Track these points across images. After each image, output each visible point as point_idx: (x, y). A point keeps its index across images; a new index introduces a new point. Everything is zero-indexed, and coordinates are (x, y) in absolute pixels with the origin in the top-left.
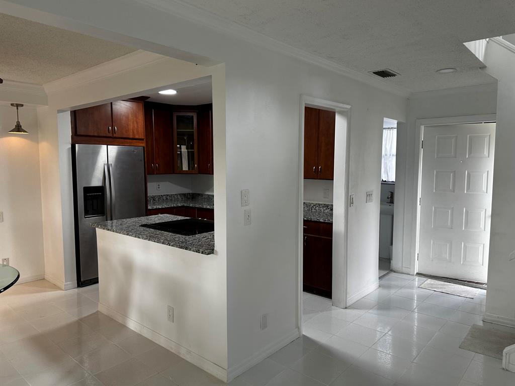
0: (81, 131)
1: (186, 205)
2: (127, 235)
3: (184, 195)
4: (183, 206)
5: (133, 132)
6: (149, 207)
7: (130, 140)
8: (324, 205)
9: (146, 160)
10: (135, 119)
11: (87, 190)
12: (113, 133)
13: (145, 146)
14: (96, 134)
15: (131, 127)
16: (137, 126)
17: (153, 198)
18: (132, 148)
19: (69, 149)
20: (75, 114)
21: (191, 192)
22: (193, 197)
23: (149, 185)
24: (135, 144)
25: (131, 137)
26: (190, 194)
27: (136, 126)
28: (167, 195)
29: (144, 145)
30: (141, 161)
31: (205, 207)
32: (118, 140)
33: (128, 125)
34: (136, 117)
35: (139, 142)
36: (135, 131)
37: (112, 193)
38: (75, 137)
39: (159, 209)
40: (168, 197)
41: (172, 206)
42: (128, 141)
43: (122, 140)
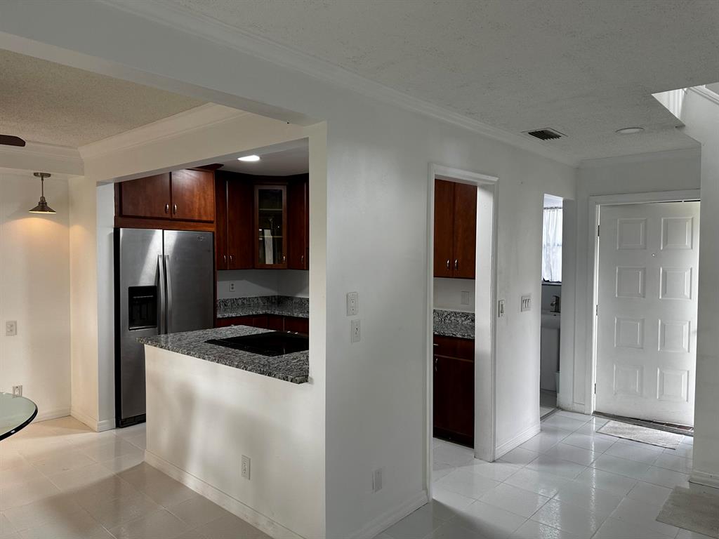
0: (128, 210)
1: (269, 312)
2: (188, 354)
3: (267, 298)
4: (265, 315)
5: (200, 213)
6: (219, 316)
7: (195, 224)
8: (463, 313)
9: (216, 250)
10: (202, 194)
11: (134, 291)
12: (171, 214)
13: (215, 232)
14: (148, 215)
15: (197, 206)
16: (206, 205)
17: (225, 302)
18: (197, 234)
19: (110, 234)
20: (120, 187)
21: (277, 294)
22: (280, 301)
23: (219, 284)
24: (202, 229)
25: (197, 218)
26: (275, 296)
27: (203, 202)
28: (244, 299)
29: (213, 229)
30: (209, 251)
31: (295, 315)
32: (179, 222)
33: (192, 202)
34: (204, 192)
35: (207, 226)
36: (202, 211)
37: (167, 296)
38: (120, 219)
39: (232, 317)
40: (245, 302)
41: (251, 313)
42: (192, 224)
43: (184, 223)
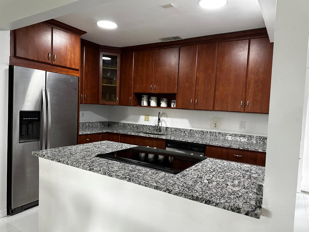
0: (20, 53)
1: (109, 131)
3: (103, 123)
6: (80, 133)
7: (67, 70)
8: (241, 135)
9: (79, 89)
10: (72, 50)
11: (23, 114)
12: (52, 61)
13: (80, 77)
14: (36, 59)
15: (69, 57)
16: (74, 57)
18: (68, 77)
19: (6, 70)
20: (15, 34)
24: (71, 74)
25: (68, 66)
26: (106, 122)
28: (90, 123)
29: (78, 75)
30: (76, 89)
33: (66, 55)
35: (74, 72)
36: (72, 61)
38: (14, 59)
39: (88, 134)
42: (65, 69)
43: (60, 68)
